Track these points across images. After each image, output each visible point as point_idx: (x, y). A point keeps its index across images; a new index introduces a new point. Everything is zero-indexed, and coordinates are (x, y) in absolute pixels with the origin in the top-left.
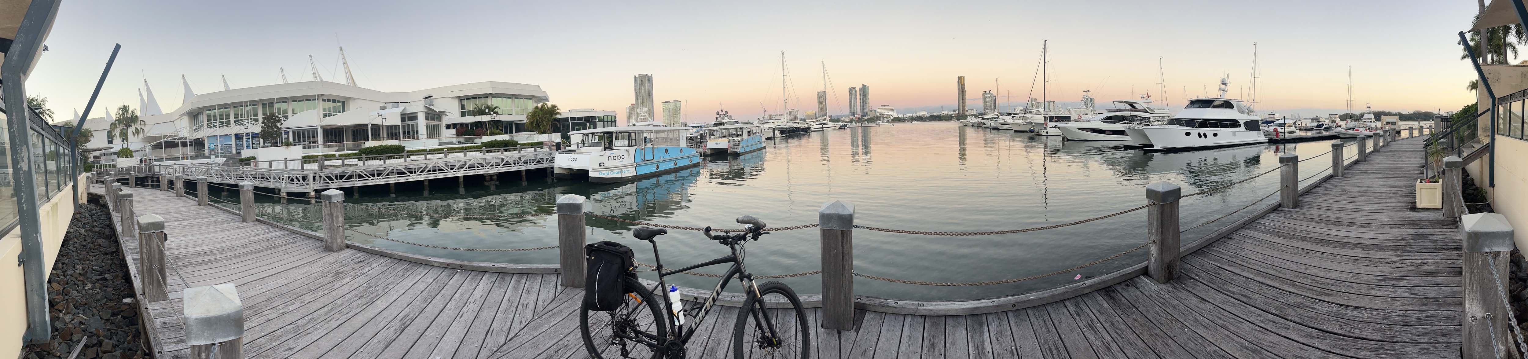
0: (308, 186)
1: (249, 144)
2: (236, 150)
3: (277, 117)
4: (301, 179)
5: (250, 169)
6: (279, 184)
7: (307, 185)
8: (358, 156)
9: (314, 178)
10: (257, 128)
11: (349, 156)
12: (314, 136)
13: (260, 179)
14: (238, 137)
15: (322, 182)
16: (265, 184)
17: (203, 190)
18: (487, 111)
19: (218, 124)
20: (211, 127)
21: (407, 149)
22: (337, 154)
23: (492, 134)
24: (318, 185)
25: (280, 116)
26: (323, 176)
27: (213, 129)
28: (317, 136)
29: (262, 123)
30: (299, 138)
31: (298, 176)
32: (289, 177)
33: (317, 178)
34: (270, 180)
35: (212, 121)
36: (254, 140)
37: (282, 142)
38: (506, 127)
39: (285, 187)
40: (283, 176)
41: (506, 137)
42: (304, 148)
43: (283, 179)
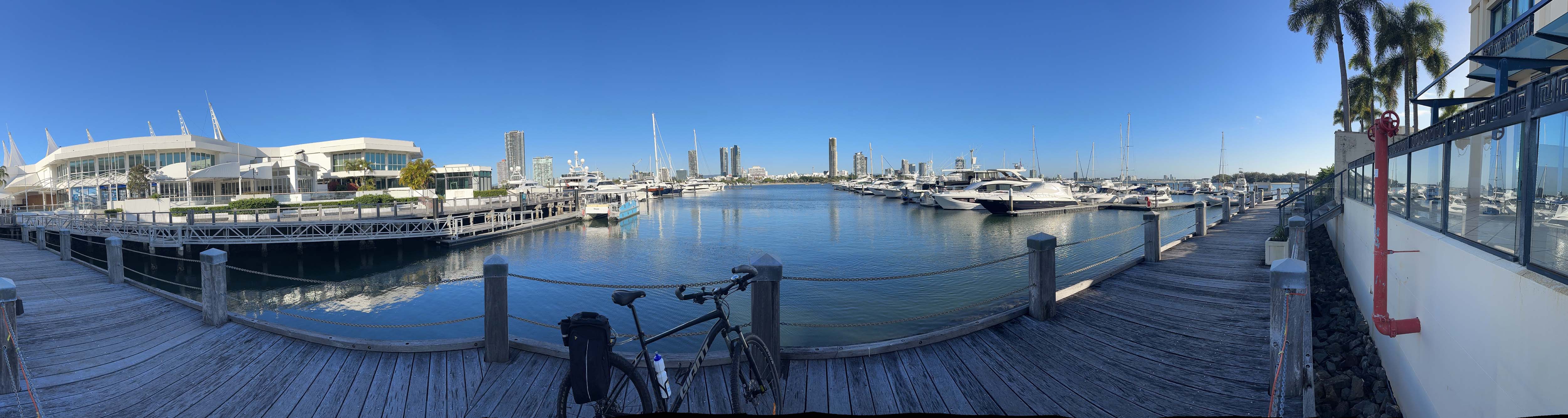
0: (177, 241)
1: (115, 195)
2: (102, 201)
3: (145, 168)
4: (169, 232)
5: (116, 221)
6: (147, 238)
7: (176, 239)
8: (228, 210)
9: (183, 232)
10: (123, 179)
11: (220, 210)
12: (182, 189)
13: (127, 233)
14: (103, 188)
15: (191, 236)
16: (132, 238)
17: (66, 244)
18: (361, 166)
19: (82, 176)
20: (75, 179)
21: (279, 203)
22: (207, 207)
23: (366, 189)
24: (187, 240)
25: (148, 168)
26: (193, 230)
27: (77, 181)
28: (186, 189)
29: (130, 174)
30: (167, 191)
31: (166, 230)
32: (158, 231)
33: (187, 233)
34: (137, 233)
35: (76, 173)
36: (121, 191)
37: (149, 194)
38: (379, 182)
39: (154, 242)
40: (152, 229)
41: (380, 192)
42: (171, 200)
43: (152, 233)
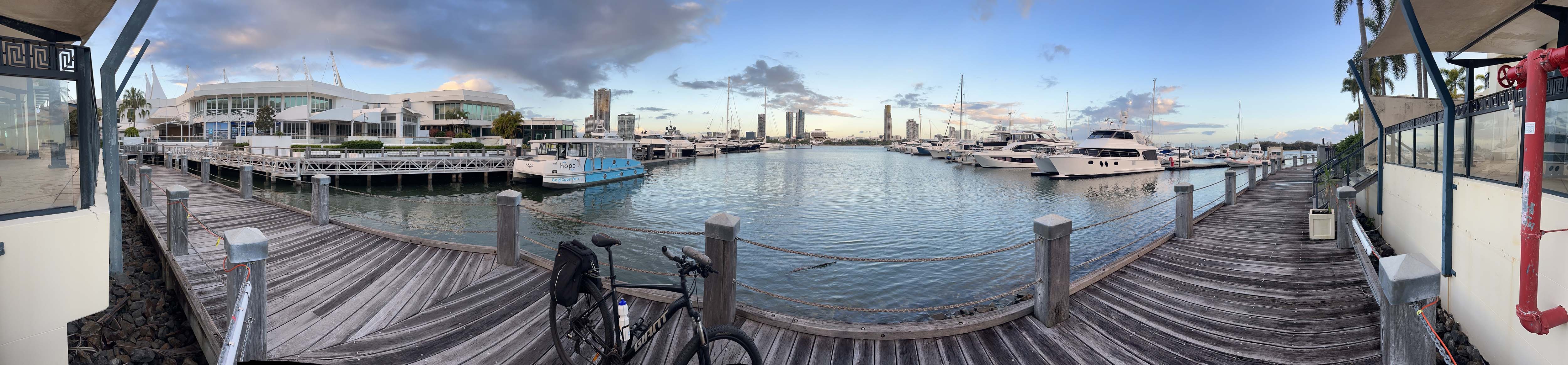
0: (295, 172)
1: (244, 131)
2: (231, 136)
4: (289, 165)
5: (244, 153)
6: (270, 168)
8: (341, 148)
9: (301, 165)
10: (253, 118)
11: (333, 148)
12: (302, 128)
13: (255, 163)
14: (234, 124)
15: (307, 169)
17: (206, 169)
18: (458, 115)
19: (217, 112)
20: (210, 115)
21: (384, 145)
22: (323, 145)
23: (461, 136)
24: (305, 172)
25: (273, 108)
26: (309, 164)
27: (212, 116)
28: (306, 129)
29: (257, 114)
30: (289, 129)
31: (287, 162)
33: (304, 166)
34: (262, 164)
35: (212, 109)
36: (249, 128)
38: (474, 131)
39: (275, 171)
40: (274, 161)
41: (473, 140)
42: (293, 138)
43: (273, 164)
